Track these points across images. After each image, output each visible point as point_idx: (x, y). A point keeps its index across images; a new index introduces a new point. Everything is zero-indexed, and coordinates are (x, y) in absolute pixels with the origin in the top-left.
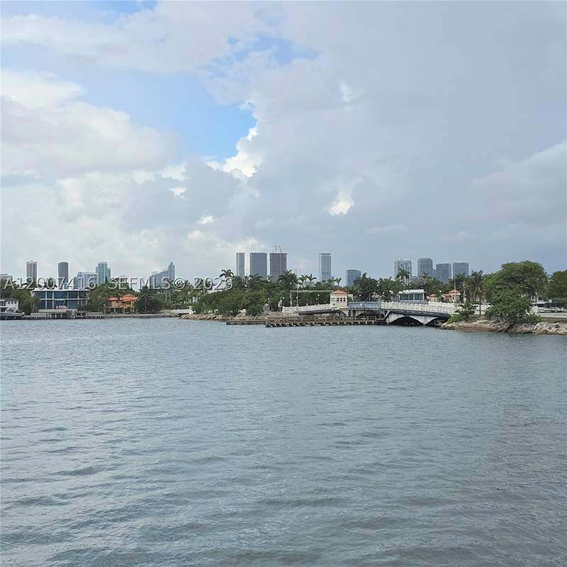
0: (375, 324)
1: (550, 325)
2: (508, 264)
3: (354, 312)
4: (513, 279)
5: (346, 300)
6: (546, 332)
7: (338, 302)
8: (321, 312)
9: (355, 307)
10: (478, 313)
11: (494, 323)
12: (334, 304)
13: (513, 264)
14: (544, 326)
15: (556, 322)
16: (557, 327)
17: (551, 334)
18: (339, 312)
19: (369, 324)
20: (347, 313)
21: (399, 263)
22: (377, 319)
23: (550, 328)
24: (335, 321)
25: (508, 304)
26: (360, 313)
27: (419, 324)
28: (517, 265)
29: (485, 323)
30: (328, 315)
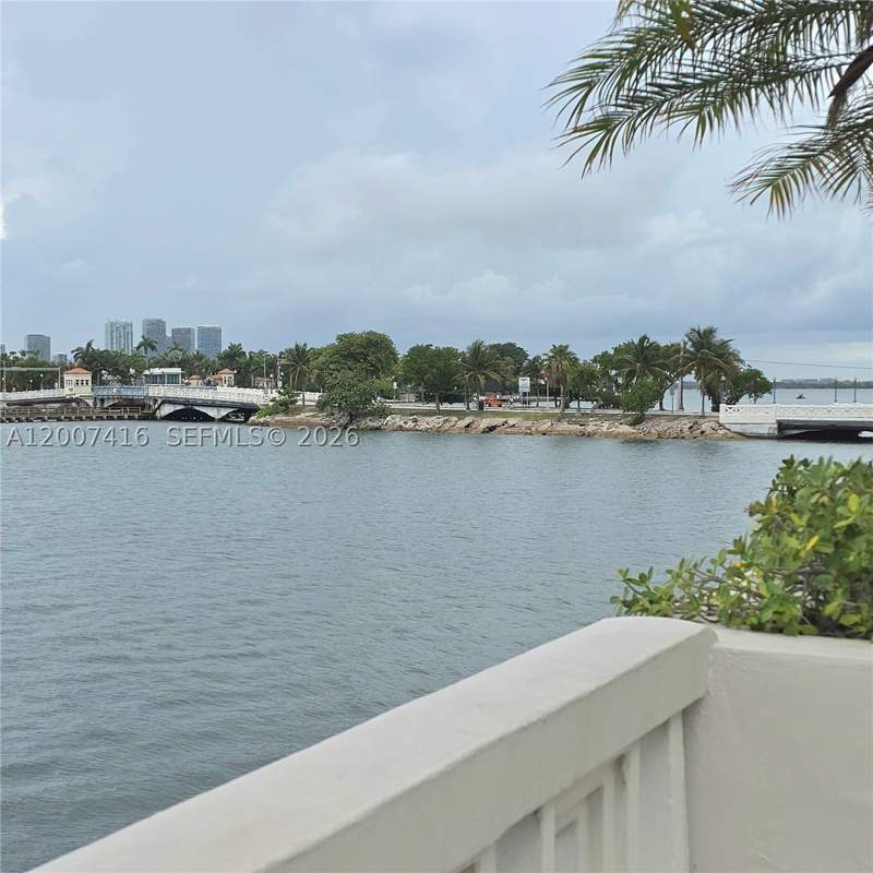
0: (140, 419)
1: (406, 418)
2: (345, 336)
3: (102, 400)
4: (351, 356)
5: (90, 383)
6: (401, 428)
7: (76, 385)
8: (45, 402)
9: (105, 393)
10: (300, 403)
11: (327, 416)
12: (71, 390)
13: (352, 335)
14: (399, 421)
15: (412, 415)
16: (415, 421)
17: (408, 430)
18: (78, 401)
19: (130, 418)
20: (90, 402)
21: (112, 325)
22: (142, 411)
23: (405, 423)
24: (78, 415)
25: (349, 390)
26: (111, 403)
27: (210, 419)
28: (358, 337)
29: (313, 416)
30: (58, 405)
